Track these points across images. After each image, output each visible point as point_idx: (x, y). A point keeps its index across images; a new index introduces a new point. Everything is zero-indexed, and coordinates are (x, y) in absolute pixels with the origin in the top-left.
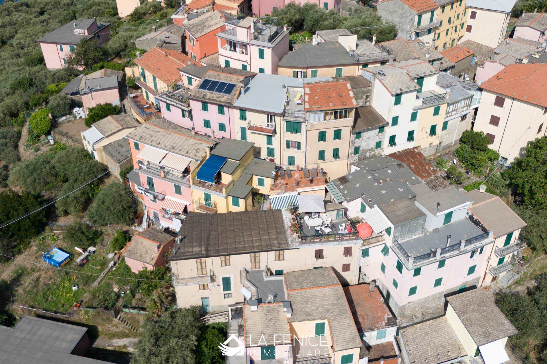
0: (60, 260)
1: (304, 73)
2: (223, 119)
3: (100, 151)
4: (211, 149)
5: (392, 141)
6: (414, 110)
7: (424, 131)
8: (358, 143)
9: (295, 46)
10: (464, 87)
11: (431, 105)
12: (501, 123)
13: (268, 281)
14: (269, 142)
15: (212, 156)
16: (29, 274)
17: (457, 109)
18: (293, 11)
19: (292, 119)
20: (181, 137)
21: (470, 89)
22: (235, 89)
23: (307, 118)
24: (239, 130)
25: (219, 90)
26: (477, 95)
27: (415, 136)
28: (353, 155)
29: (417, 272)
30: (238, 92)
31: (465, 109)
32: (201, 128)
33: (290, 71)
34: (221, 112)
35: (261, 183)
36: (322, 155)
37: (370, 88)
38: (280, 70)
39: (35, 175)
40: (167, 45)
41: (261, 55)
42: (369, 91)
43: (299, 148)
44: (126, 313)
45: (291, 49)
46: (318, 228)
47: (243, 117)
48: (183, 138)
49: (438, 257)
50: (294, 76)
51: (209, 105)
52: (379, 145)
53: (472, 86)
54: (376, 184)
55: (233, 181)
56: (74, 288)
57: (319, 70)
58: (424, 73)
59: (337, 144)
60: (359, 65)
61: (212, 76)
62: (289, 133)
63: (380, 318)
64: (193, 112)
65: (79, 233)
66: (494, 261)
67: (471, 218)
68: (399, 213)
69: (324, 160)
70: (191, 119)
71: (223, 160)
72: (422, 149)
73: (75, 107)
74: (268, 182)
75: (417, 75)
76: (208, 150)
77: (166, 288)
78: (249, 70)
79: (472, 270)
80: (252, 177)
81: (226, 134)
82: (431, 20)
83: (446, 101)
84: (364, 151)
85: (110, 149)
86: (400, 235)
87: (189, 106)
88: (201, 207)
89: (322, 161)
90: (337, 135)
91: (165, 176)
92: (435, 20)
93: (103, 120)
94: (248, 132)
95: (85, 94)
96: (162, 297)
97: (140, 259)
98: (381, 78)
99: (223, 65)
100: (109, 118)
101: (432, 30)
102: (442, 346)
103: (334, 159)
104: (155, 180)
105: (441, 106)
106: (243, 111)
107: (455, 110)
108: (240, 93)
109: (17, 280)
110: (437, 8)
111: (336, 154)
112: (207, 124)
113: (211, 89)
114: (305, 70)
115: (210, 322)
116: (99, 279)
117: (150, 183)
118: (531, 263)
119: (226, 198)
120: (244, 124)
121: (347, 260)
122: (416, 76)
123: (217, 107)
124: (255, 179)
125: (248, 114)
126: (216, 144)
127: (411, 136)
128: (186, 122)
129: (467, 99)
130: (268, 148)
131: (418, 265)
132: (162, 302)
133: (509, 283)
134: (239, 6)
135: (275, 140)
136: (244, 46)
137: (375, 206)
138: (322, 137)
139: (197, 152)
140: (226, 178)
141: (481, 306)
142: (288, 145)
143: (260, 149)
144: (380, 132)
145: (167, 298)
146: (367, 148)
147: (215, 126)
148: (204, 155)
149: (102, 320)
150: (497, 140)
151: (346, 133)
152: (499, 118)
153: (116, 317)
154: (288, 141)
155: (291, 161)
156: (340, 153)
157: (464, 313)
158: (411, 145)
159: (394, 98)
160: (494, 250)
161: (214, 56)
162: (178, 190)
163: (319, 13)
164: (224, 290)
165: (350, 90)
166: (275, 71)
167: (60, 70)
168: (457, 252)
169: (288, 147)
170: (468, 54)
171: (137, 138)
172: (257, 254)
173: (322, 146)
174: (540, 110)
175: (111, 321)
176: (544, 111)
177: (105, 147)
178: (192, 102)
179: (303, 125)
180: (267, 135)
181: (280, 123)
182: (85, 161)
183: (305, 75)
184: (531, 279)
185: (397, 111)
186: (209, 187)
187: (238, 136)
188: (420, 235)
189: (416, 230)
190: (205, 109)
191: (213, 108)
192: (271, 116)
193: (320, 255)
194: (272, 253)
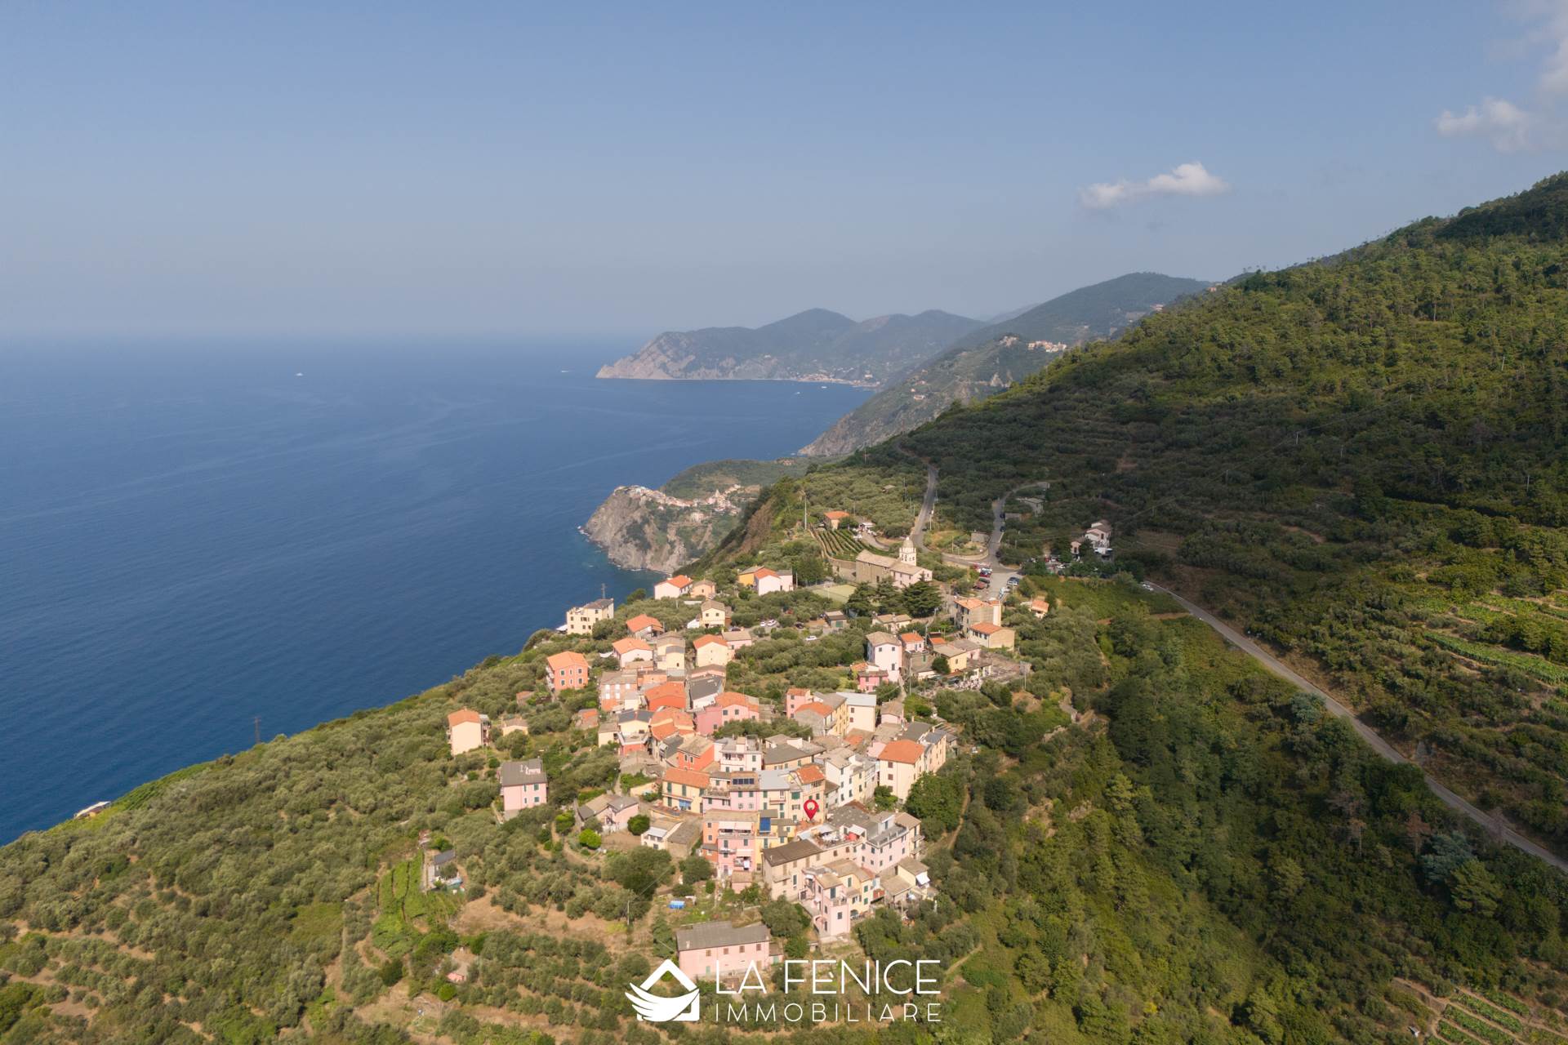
0: (678, 906)
1: (782, 766)
2: (752, 800)
5: (843, 797)
6: (849, 778)
7: (857, 790)
8: (828, 800)
10: (869, 760)
11: (857, 773)
12: (894, 778)
16: (665, 917)
17: (869, 774)
19: (794, 791)
21: (872, 761)
23: (802, 789)
24: (762, 805)
25: (746, 783)
26: (877, 763)
27: (853, 793)
31: (873, 772)
34: (751, 795)
35: (788, 829)
37: (822, 769)
41: (754, 759)
43: (799, 808)
47: (765, 796)
49: (889, 841)
51: (743, 793)
52: (837, 801)
53: (873, 759)
56: (702, 913)
57: (788, 763)
58: (849, 755)
60: (809, 756)
62: (793, 800)
64: (732, 800)
66: (913, 845)
71: (768, 819)
72: (858, 800)
79: (904, 850)
83: (863, 770)
87: (729, 796)
90: (817, 797)
94: (769, 804)
98: (826, 761)
105: (861, 774)
106: (765, 792)
112: (741, 806)
118: (930, 846)
119: (775, 840)
120: (767, 800)
123: (748, 793)
125: (769, 793)
127: (851, 793)
128: (726, 807)
129: (872, 767)
135: (785, 806)
136: (741, 756)
140: (773, 828)
144: (836, 793)
146: (832, 803)
150: (895, 789)
156: (820, 808)
158: (852, 799)
159: (839, 772)
160: (910, 838)
162: (746, 842)
164: (794, 885)
165: (819, 770)
166: (763, 768)
170: (859, 739)
172: (808, 859)
174: (911, 766)
178: (731, 793)
181: (788, 795)
185: (841, 780)
187: (762, 808)
188: (876, 836)
190: (740, 796)
191: (746, 795)
192: (782, 791)
193: (835, 854)
194: (815, 857)
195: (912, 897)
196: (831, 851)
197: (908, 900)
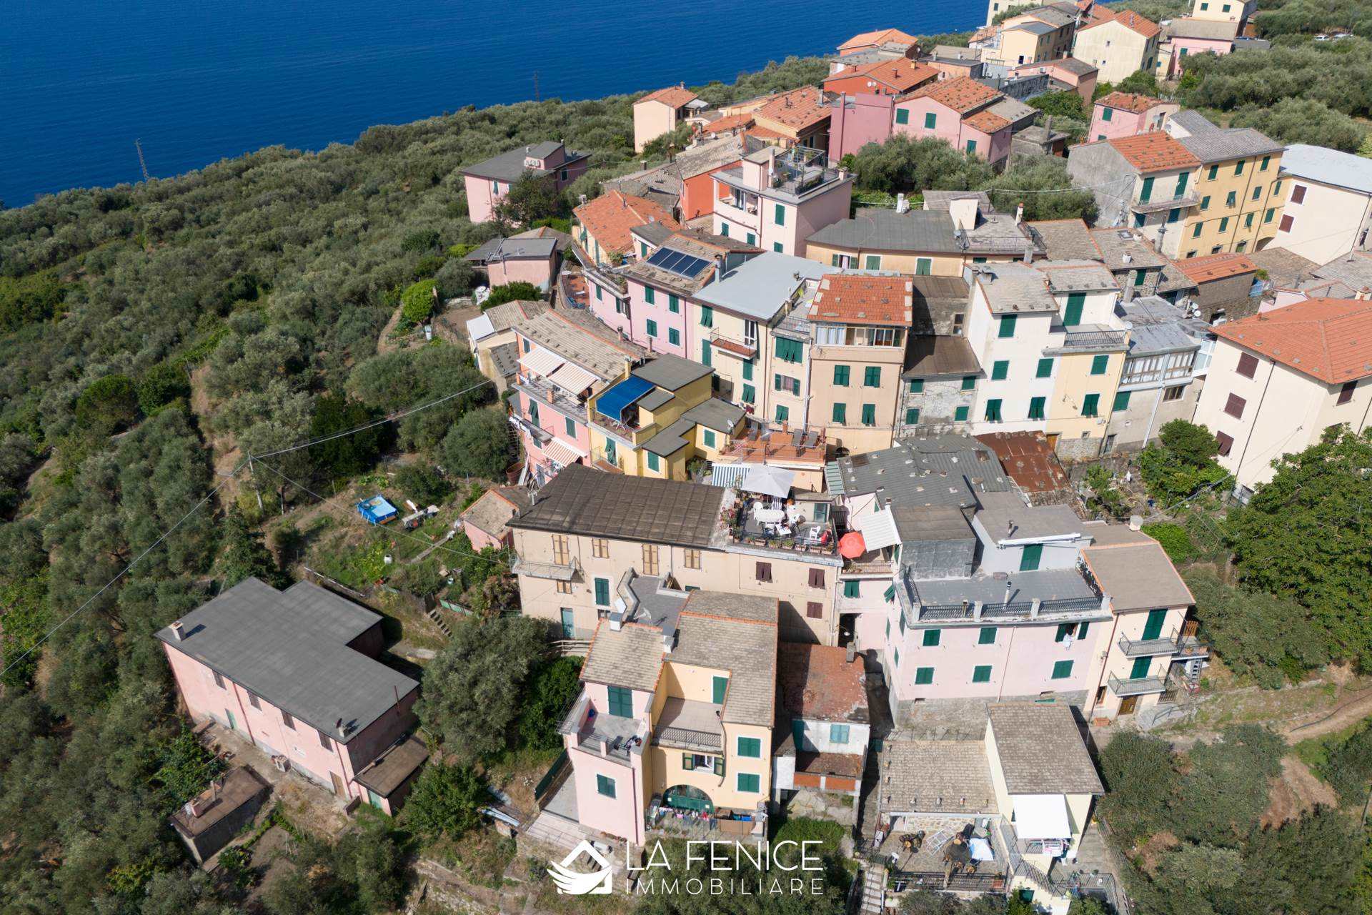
0: (379, 514)
1: (854, 259)
2: (675, 321)
3: (485, 355)
4: (635, 366)
5: (993, 410)
6: (1044, 354)
7: (1069, 403)
8: (915, 401)
9: (860, 212)
10: (1184, 329)
11: (1083, 350)
12: (1248, 411)
13: (661, 596)
14: (748, 374)
15: (634, 378)
16: (333, 527)
17: (1155, 372)
18: (895, 149)
19: (787, 334)
20: (595, 339)
21: (1193, 334)
22: (705, 269)
23: (813, 335)
24: (700, 346)
25: (679, 269)
26: (1208, 348)
27: (1047, 409)
28: (903, 423)
29: (932, 638)
30: (709, 275)
31: (1176, 374)
32: (641, 335)
33: (827, 253)
34: (674, 308)
35: (710, 440)
36: (839, 413)
37: (964, 300)
38: (811, 249)
39: (383, 379)
40: (654, 195)
41: (780, 219)
42: (964, 306)
43: (796, 391)
44: (445, 609)
45: (852, 215)
46: (770, 526)
47: (707, 322)
48: (598, 342)
49: (977, 618)
50: (834, 264)
51: (656, 293)
52: (962, 413)
53: (1200, 329)
54: (912, 475)
55: (655, 426)
56: (387, 560)
57: (884, 258)
58: (1087, 286)
59: (870, 394)
60: (965, 256)
61: (676, 244)
62: (780, 361)
63: (844, 705)
64: (631, 303)
65: (416, 479)
66: (1123, 667)
67: (1083, 568)
68: (925, 525)
69: (844, 422)
70: (629, 317)
71: (648, 387)
72: (1064, 441)
73: (480, 285)
74: (721, 439)
75: (1071, 287)
76: (627, 367)
77: (505, 576)
78: (757, 245)
79: (1063, 669)
80: (695, 427)
81: (677, 350)
82: (1180, 190)
83: (1122, 347)
84: (930, 421)
85: (502, 353)
86: (917, 566)
87: (626, 292)
88: (601, 463)
89: (838, 424)
90: (873, 377)
91: (554, 402)
92: (1188, 193)
93: (504, 306)
94: (714, 349)
95: (495, 261)
96: (497, 589)
97: (485, 527)
98: (986, 281)
99: (717, 231)
100: (515, 304)
101: (1181, 214)
102: (954, 788)
103: (863, 426)
104: (542, 408)
105: (1111, 356)
106: (708, 307)
107: (1149, 372)
108: (712, 279)
109: (315, 533)
110: (1197, 167)
111: (868, 416)
112: (652, 327)
113: (666, 265)
114: (855, 255)
115: (569, 654)
116: (424, 553)
117: (534, 410)
118: (1219, 695)
119: (638, 450)
120: (704, 333)
121: (816, 595)
122: (1067, 289)
123: (667, 297)
124: (701, 430)
125: (716, 316)
126: (648, 360)
127: (1037, 409)
128: (621, 321)
129: (1182, 352)
130: (745, 386)
131: (932, 622)
132: (496, 598)
133: (1158, 723)
134: (798, 134)
135: (757, 369)
136: (754, 197)
137: (888, 507)
138: (842, 376)
139: (611, 367)
140: (646, 418)
141: (1051, 732)
142: (780, 383)
143: (732, 384)
144: (964, 387)
145: (504, 593)
146: (936, 415)
147: (663, 333)
148: (619, 373)
149: (408, 611)
150: (1236, 449)
151: (890, 374)
152: (1243, 402)
153: (428, 611)
154: (778, 376)
155: (782, 414)
156: (878, 414)
157: (1010, 734)
159: (999, 322)
160: (1116, 640)
161: (708, 217)
162: (571, 428)
163: (944, 159)
164: (598, 602)
165: (907, 294)
166: (801, 251)
167: (483, 224)
168: (1020, 619)
169: (778, 387)
170: (1241, 270)
171: (529, 332)
172: (654, 547)
173: (840, 394)
174: (1324, 391)
175: (420, 616)
176: (1337, 395)
177: (494, 350)
178: (630, 284)
179: (806, 347)
180: (745, 360)
181: (767, 340)
182: (459, 368)
183: (855, 263)
184: (1216, 730)
185: (1003, 349)
186: (614, 429)
187: (698, 357)
188: (964, 578)
189: (953, 565)
190: (650, 299)
191: (662, 299)
192: (752, 323)
193: (764, 572)
194: (679, 551)
195: (980, 850)
196: (748, 558)
197: (959, 851)
